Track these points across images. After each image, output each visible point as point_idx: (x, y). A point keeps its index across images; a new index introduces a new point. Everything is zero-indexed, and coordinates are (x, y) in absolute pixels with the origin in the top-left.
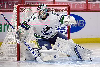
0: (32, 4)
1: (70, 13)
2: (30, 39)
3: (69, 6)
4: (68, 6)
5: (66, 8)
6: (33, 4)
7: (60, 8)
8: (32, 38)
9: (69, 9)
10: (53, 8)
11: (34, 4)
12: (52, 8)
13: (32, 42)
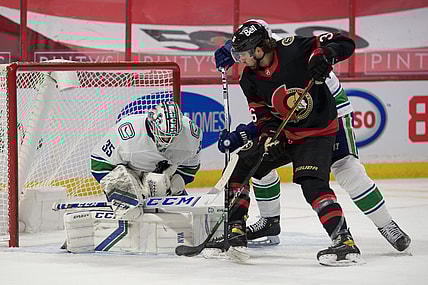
0: (55, 61)
1: (182, 90)
2: (53, 176)
3: (175, 64)
4: (175, 67)
5: (168, 73)
6: (58, 61)
7: (149, 71)
8: (57, 170)
9: (176, 74)
10: (126, 72)
11: (63, 61)
12: (123, 72)
13: (57, 185)
